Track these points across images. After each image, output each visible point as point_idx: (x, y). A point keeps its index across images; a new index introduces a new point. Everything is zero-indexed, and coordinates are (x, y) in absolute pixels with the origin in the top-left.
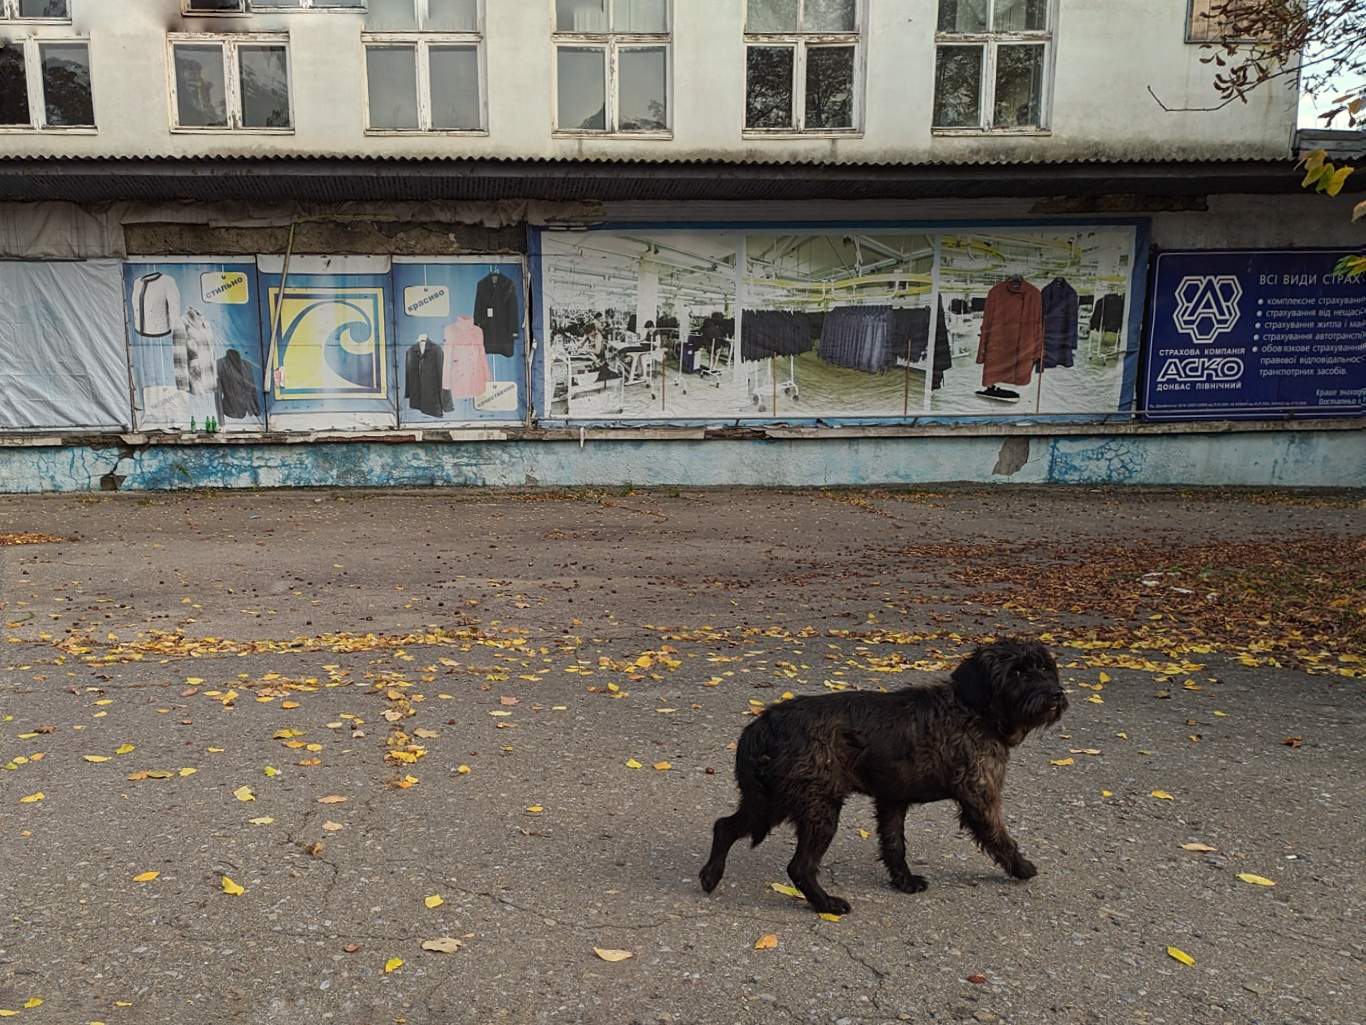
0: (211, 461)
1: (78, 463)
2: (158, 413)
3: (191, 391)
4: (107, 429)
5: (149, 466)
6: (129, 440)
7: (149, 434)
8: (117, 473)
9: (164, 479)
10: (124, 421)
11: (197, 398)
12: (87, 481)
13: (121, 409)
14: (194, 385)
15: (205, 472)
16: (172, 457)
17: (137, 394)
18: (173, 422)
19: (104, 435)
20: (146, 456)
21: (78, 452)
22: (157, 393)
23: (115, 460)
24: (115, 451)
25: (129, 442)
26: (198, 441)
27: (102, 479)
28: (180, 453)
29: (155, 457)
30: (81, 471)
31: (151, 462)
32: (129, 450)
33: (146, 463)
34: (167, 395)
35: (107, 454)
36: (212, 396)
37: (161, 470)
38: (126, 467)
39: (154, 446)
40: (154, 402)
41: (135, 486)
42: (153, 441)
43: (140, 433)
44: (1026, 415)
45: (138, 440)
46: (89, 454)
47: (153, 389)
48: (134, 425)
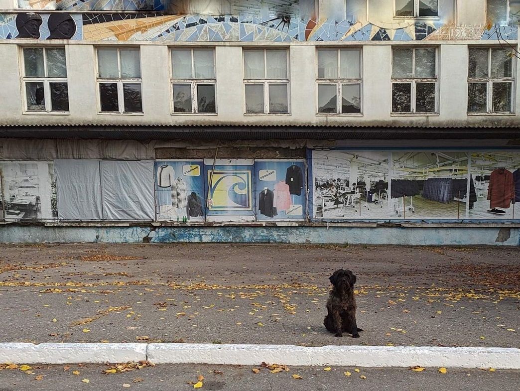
0: (184, 232)
1: (135, 233)
2: (165, 215)
3: (178, 207)
4: (146, 220)
5: (162, 234)
6: (154, 224)
7: (161, 223)
8: (149, 236)
9: (167, 239)
10: (152, 218)
11: (180, 210)
12: (138, 239)
13: (152, 213)
14: (179, 205)
15: (182, 236)
16: (169, 231)
17: (158, 207)
18: (171, 218)
19: (145, 223)
20: (160, 230)
21: (135, 229)
22: (165, 207)
23: (149, 231)
24: (149, 229)
25: (154, 225)
26: (180, 225)
27: (143, 239)
28: (173, 229)
29: (163, 231)
30: (136, 235)
31: (162, 233)
32: (154, 228)
33: (160, 233)
34: (169, 208)
35: (146, 230)
36: (185, 209)
37: (165, 235)
38: (153, 234)
39: (164, 227)
40: (164, 211)
41: (156, 241)
42: (163, 225)
43: (158, 222)
44: (508, 219)
45: (158, 224)
46: (139, 229)
47: (164, 206)
48: (156, 219)
